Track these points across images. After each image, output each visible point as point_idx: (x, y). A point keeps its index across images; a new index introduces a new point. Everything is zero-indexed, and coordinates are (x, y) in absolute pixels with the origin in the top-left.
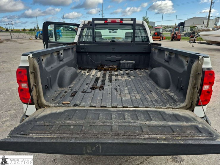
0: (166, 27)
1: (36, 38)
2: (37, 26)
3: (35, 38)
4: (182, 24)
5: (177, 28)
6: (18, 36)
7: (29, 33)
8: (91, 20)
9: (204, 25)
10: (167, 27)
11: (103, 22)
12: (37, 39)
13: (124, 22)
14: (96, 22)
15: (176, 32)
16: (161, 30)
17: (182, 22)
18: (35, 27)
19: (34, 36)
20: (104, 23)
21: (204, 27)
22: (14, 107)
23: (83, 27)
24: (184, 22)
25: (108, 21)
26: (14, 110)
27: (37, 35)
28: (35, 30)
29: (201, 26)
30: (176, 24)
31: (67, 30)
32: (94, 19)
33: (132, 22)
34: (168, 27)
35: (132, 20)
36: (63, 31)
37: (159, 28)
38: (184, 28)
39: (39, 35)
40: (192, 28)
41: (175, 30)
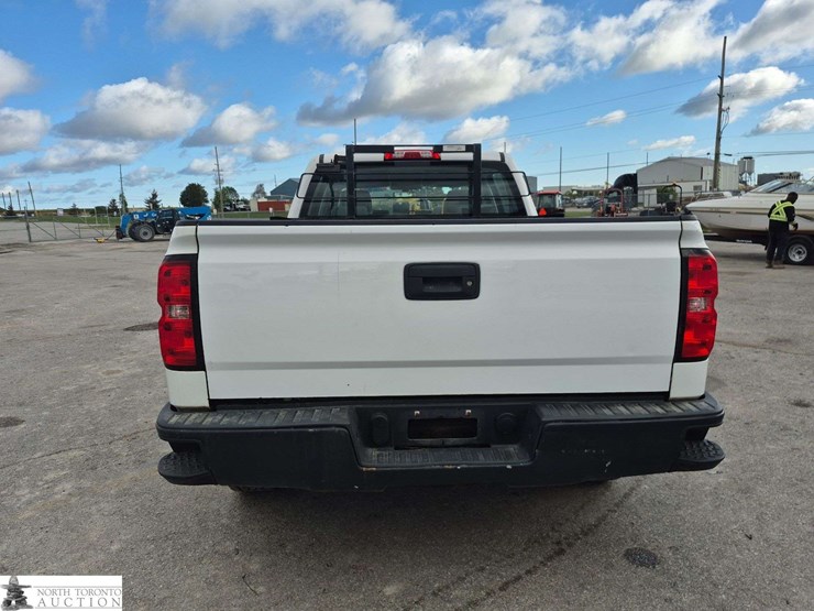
0: (575, 192)
1: (120, 235)
2: (122, 196)
3: (115, 238)
4: (629, 181)
5: (615, 194)
6: (53, 233)
7: (90, 221)
8: (342, 152)
9: (703, 184)
10: (578, 191)
11: (380, 157)
12: (124, 239)
13: (444, 157)
14: (358, 157)
15: (612, 205)
16: (558, 198)
17: (629, 175)
18: (114, 201)
19: (113, 232)
20: (382, 160)
21: (703, 189)
22: (80, 440)
23: (316, 171)
24: (636, 175)
25: (395, 155)
26: (80, 448)
27: (124, 226)
28: (113, 209)
29: (696, 188)
30: (607, 184)
31: (228, 208)
32: (352, 149)
33: (469, 156)
34: (581, 193)
35: (469, 148)
36: (215, 211)
37: (552, 195)
38: (636, 192)
39: (129, 225)
40: (663, 193)
41: (606, 201)
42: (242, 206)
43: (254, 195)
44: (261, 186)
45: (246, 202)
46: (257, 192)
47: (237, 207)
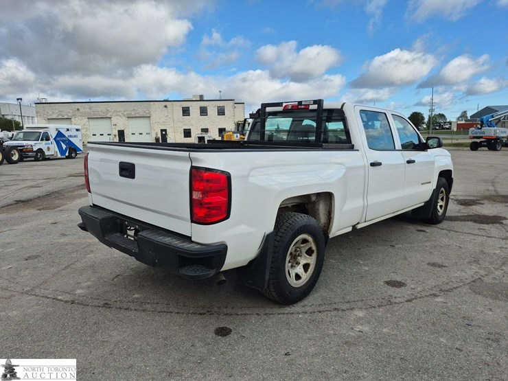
31: (437, 128)
42: (447, 127)
43: (458, 119)
44: (465, 112)
45: (450, 123)
46: (461, 117)
47: (444, 127)
